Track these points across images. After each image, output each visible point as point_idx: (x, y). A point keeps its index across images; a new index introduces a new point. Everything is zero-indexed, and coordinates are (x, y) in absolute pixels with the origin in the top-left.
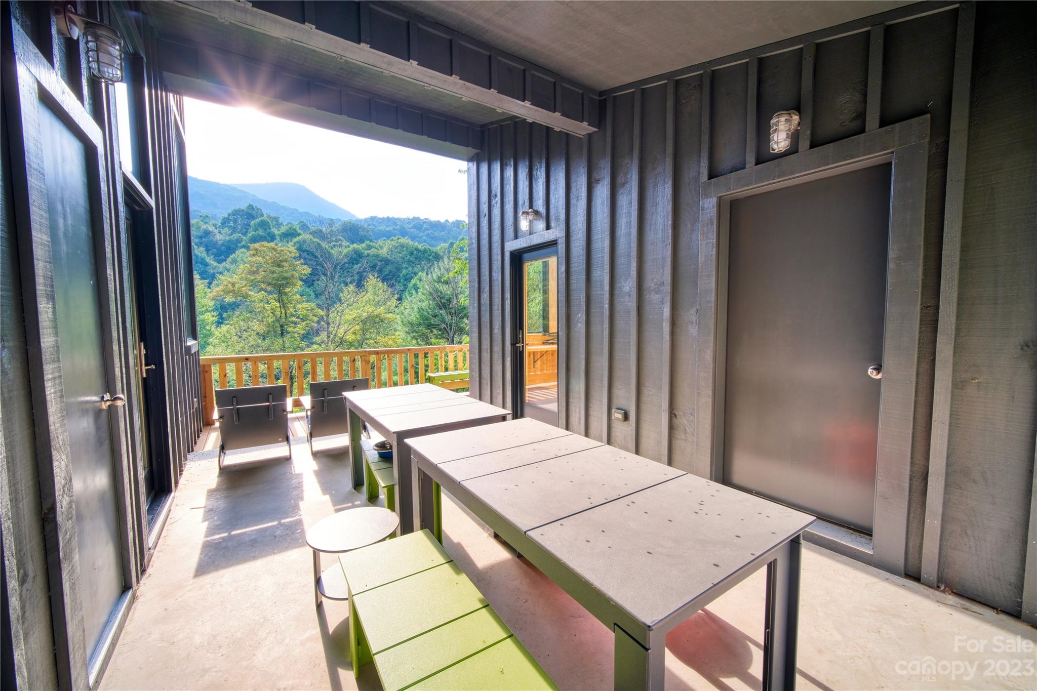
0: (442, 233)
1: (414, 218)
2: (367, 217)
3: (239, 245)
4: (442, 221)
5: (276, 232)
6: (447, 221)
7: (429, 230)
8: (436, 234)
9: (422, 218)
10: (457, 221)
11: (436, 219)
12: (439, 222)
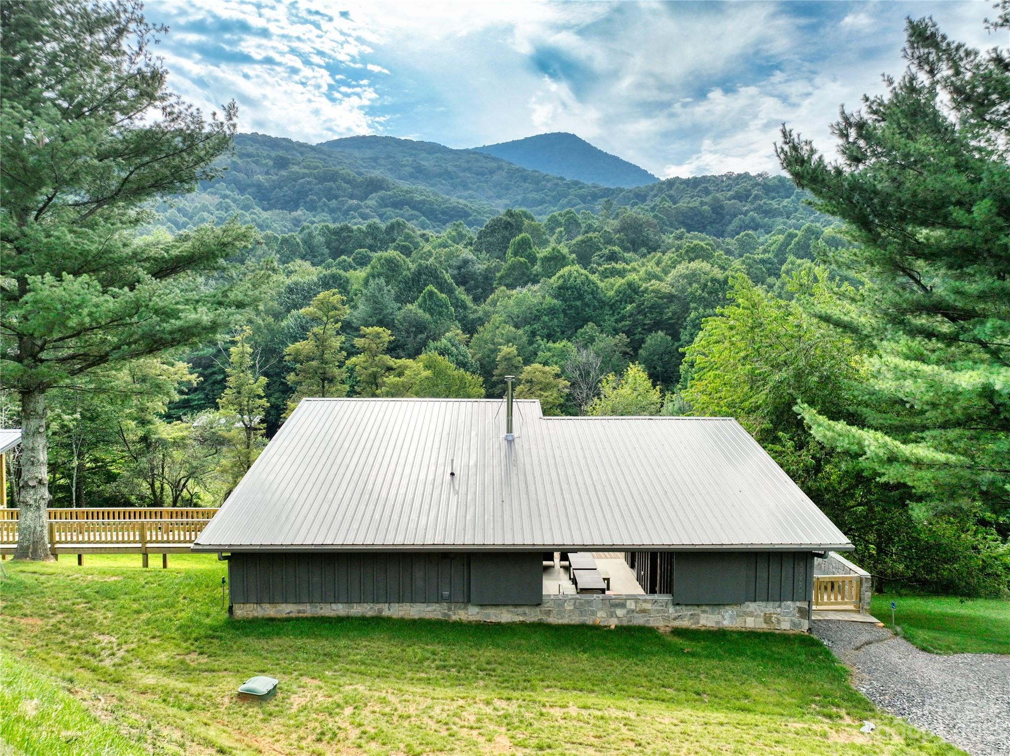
5: (538, 255)
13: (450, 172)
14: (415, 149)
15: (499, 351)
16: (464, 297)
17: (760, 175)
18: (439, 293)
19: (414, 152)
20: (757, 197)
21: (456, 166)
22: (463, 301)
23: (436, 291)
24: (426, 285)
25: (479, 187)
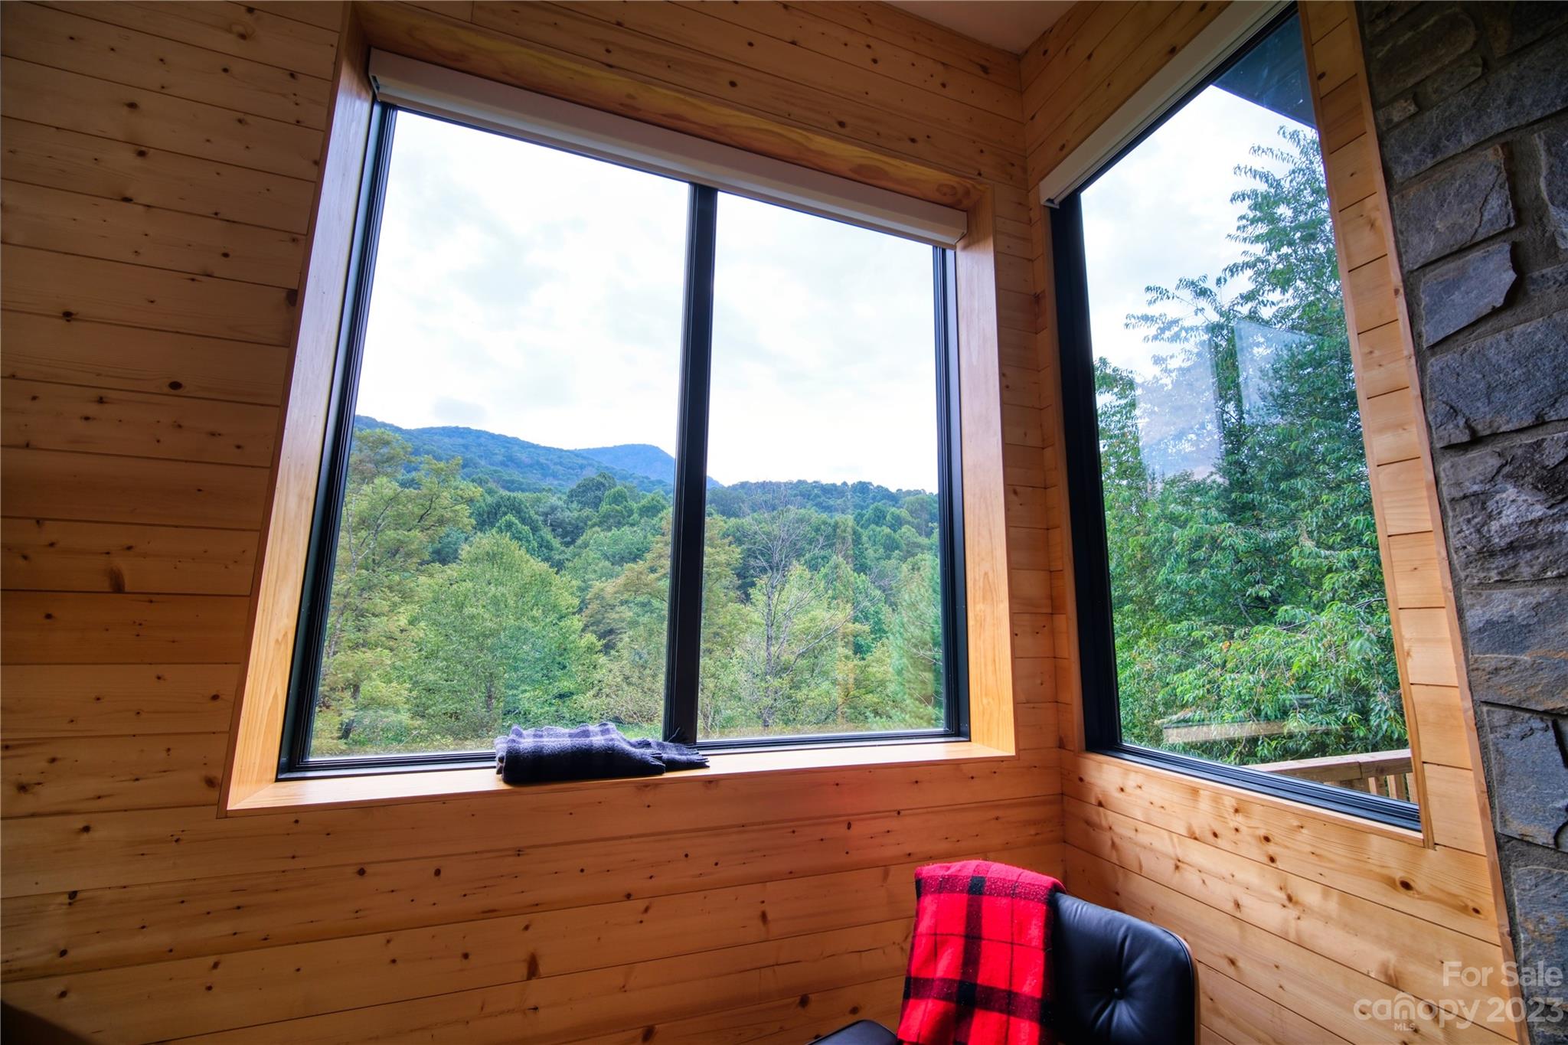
0: (839, 502)
1: (799, 481)
2: (736, 483)
3: (589, 523)
4: (839, 483)
5: (635, 506)
6: (845, 484)
7: (820, 497)
8: (831, 502)
9: (809, 481)
10: (860, 482)
11: (830, 482)
12: (834, 485)
13: (542, 464)
14: (509, 443)
15: (590, 586)
16: (549, 537)
17: (815, 482)
18: (520, 525)
19: (508, 445)
20: (817, 496)
21: (547, 460)
22: (548, 542)
23: (517, 521)
24: (505, 514)
25: (568, 479)
